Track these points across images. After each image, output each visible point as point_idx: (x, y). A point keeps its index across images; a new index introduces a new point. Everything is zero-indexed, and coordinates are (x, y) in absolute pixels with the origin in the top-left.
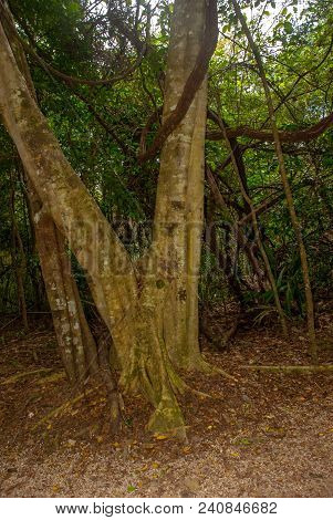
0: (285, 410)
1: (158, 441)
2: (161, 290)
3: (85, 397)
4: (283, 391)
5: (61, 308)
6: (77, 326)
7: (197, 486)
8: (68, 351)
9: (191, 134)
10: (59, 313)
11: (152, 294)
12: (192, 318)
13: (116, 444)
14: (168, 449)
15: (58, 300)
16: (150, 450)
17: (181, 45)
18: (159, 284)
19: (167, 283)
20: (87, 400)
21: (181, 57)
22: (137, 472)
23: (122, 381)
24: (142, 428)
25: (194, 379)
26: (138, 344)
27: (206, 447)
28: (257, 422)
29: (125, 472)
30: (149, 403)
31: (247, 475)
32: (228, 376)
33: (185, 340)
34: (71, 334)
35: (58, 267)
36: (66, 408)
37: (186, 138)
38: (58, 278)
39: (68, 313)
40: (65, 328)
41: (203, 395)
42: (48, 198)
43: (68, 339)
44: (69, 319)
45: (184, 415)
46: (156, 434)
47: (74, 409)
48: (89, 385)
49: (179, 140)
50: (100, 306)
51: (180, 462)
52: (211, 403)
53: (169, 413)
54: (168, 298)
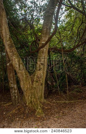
0: (64, 110)
1: (38, 117)
2: (37, 83)
3: (18, 108)
4: (63, 107)
5: (13, 87)
6: (16, 91)
7: (50, 126)
8: (14, 97)
9: (46, 49)
10: (12, 88)
11: (35, 84)
12: (43, 90)
13: (29, 119)
14: (41, 119)
15: (12, 85)
16: (37, 119)
17: (45, 29)
18: (37, 82)
19: (38, 81)
20: (19, 109)
21: (45, 32)
22: (36, 124)
23: (27, 104)
24: (34, 115)
25: (44, 104)
26: (31, 95)
27: (49, 118)
28: (59, 113)
29: (33, 124)
30: (34, 109)
31: (60, 123)
32: (50, 103)
33: (41, 95)
34: (15, 93)
35: (12, 76)
36: (14, 111)
37: (45, 50)
38: (12, 79)
39: (14, 88)
40: (13, 91)
41: (46, 108)
42: (12, 60)
43: (14, 94)
44: (14, 89)
45: (43, 112)
46: (37, 116)
47: (16, 111)
48: (19, 106)
49: (43, 50)
50: (22, 86)
51: (45, 122)
52: (48, 109)
53: (40, 111)
54: (38, 85)
